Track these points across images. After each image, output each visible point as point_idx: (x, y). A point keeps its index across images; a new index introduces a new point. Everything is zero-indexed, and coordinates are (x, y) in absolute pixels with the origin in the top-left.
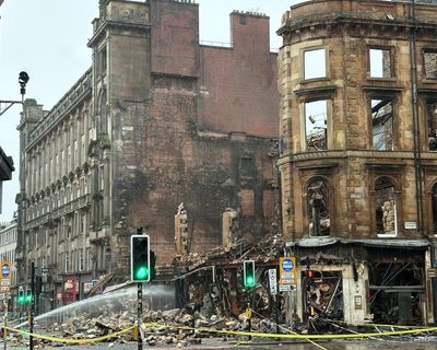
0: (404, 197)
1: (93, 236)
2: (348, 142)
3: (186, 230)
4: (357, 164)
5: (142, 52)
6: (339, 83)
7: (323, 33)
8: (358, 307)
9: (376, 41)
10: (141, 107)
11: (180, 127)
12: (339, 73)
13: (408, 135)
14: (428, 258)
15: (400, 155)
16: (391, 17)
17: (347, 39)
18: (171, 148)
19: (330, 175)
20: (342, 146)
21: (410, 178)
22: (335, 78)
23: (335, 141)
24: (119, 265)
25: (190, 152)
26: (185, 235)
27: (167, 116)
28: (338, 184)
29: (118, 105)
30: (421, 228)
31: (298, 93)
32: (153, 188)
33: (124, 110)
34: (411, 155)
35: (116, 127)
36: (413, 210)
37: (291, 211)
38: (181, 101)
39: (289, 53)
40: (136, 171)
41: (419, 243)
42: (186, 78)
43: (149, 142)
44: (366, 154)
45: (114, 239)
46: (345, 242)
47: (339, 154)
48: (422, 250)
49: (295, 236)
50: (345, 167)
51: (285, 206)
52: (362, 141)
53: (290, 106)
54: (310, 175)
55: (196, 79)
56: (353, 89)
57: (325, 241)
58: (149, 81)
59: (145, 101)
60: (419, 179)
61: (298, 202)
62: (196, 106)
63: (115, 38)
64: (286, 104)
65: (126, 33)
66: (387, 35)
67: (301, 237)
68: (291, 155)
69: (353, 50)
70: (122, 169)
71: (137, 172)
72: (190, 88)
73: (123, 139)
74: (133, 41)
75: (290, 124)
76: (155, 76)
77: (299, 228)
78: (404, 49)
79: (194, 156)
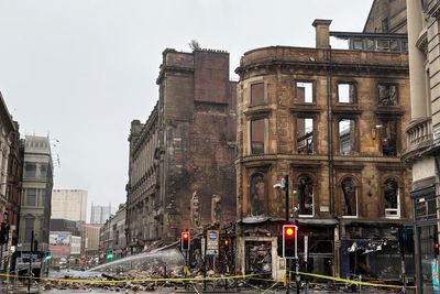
0: (320, 189)
1: (155, 213)
2: (279, 148)
3: (197, 210)
4: (285, 164)
5: (187, 87)
6: (274, 106)
7: (263, 71)
8: (281, 268)
9: (303, 77)
10: (187, 124)
11: (215, 138)
12: (274, 100)
13: (324, 143)
14: (336, 233)
15: (318, 158)
16: (312, 59)
17: (279, 76)
18: (208, 153)
19: (266, 172)
20: (275, 152)
21: (325, 174)
22: (270, 103)
23: (269, 148)
24: (169, 235)
25: (221, 156)
26: (196, 214)
27: (205, 131)
28: (271, 179)
29: (171, 124)
30: (332, 211)
31: (247, 114)
32: (194, 181)
33: (176, 127)
34: (326, 158)
35: (170, 139)
36: (327, 198)
37: (241, 197)
38: (215, 120)
39: (242, 86)
40: (182, 169)
41: (330, 222)
42: (218, 104)
43: (193, 149)
44: (291, 157)
45: (166, 216)
46: (273, 220)
47: (271, 157)
48: (332, 228)
49: (242, 216)
50: (276, 166)
51: (238, 194)
52: (289, 148)
53: (242, 123)
54: (252, 172)
55: (227, 105)
56: (283, 111)
57: (261, 219)
58: (193, 106)
59: (190, 121)
60: (331, 176)
61: (245, 191)
62: (226, 124)
63: (170, 78)
64: (239, 121)
65: (178, 74)
66: (311, 72)
67: (246, 216)
68: (242, 157)
69: (284, 83)
70: (172, 167)
71: (184, 170)
72: (223, 112)
73: (174, 146)
74: (183, 79)
75: (242, 136)
76: (197, 103)
77: (245, 210)
78: (323, 82)
79: (224, 158)
